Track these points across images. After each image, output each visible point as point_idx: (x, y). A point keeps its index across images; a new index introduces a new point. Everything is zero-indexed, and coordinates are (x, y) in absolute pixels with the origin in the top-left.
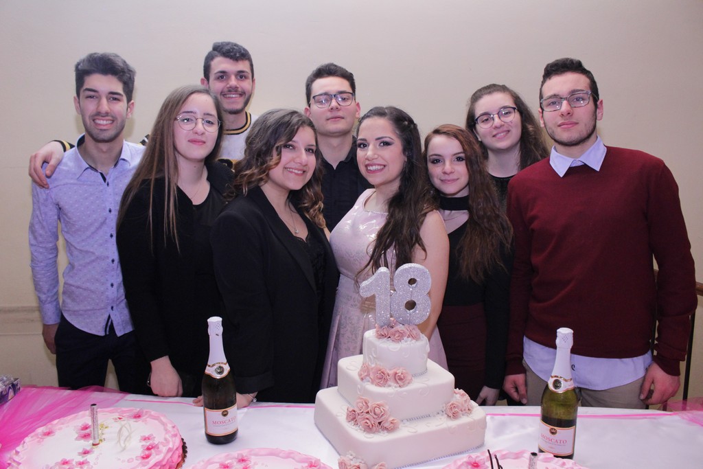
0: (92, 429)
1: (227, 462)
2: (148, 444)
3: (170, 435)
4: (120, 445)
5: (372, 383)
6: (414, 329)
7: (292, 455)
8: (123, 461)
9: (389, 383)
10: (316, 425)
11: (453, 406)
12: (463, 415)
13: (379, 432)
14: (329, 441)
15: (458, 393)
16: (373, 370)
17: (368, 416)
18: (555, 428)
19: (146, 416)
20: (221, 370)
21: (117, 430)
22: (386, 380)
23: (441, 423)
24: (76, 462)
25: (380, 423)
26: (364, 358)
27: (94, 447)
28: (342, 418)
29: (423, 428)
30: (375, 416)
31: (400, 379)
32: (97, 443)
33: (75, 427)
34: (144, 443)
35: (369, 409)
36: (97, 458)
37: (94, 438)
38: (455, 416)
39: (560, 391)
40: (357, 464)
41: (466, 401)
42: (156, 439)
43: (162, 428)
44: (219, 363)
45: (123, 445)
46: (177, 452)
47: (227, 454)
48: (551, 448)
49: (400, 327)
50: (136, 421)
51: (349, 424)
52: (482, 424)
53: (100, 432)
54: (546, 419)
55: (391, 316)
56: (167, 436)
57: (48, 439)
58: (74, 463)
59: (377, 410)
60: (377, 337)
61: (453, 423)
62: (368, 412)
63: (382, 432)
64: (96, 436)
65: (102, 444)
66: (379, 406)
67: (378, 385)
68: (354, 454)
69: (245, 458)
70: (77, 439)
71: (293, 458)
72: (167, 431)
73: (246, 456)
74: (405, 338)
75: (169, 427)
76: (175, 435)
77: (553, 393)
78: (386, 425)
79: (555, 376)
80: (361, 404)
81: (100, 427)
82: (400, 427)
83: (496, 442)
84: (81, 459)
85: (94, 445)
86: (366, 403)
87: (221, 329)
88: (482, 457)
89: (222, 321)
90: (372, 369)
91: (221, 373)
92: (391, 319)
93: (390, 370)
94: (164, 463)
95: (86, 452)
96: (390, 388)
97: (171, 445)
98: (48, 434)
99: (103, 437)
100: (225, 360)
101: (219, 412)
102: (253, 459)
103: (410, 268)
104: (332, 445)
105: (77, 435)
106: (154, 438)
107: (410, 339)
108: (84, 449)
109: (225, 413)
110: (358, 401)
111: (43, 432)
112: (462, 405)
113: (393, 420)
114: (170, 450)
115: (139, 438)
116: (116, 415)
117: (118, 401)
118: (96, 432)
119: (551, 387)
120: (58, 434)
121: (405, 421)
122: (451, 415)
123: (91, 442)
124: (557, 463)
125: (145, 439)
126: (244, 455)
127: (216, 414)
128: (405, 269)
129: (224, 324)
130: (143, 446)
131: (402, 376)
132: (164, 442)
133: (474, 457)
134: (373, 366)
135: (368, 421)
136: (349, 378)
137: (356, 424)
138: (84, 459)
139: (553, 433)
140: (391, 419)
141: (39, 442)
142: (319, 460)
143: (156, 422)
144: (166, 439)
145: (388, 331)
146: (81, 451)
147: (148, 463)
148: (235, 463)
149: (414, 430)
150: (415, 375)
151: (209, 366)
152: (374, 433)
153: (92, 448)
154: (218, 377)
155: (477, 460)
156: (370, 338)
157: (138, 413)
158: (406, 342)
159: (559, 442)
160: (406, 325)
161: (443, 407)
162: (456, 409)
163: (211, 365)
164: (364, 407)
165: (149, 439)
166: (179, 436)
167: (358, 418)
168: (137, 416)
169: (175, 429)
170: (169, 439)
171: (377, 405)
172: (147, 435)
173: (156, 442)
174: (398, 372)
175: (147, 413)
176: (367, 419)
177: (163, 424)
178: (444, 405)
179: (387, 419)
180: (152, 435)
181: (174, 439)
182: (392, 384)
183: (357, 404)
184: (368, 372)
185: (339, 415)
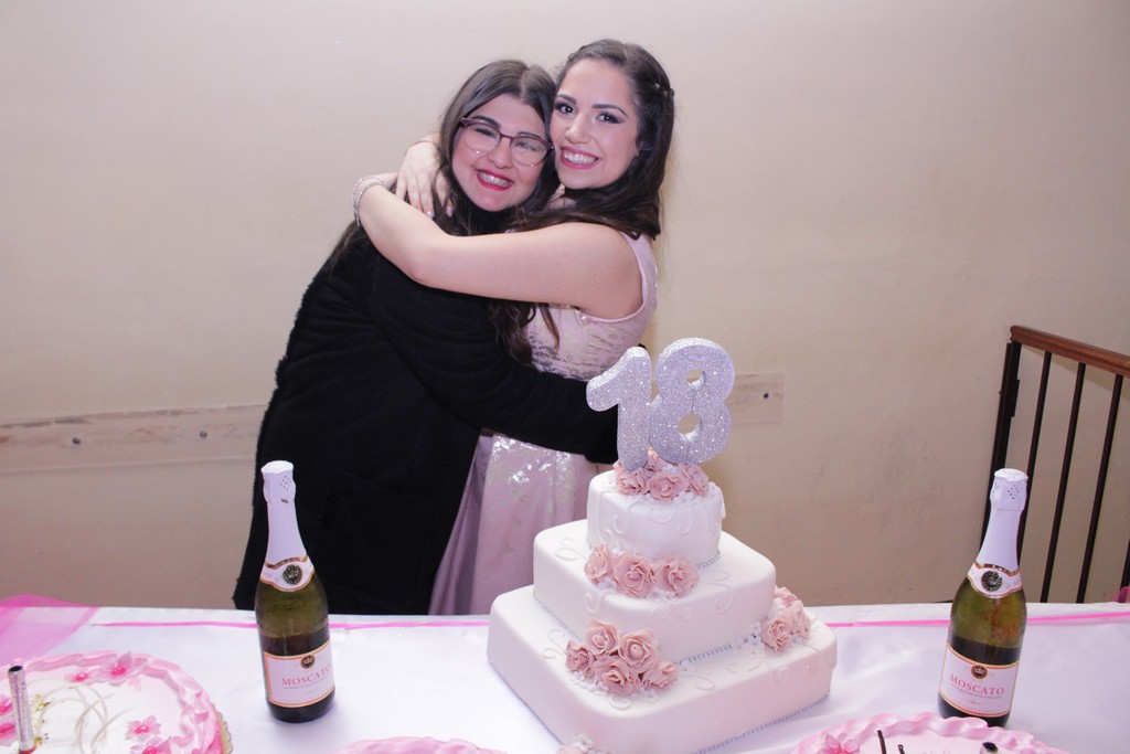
0: (15, 710)
2: (146, 743)
3: (192, 715)
4: (82, 751)
5: (620, 587)
6: (696, 473)
9: (656, 589)
10: (493, 665)
11: (777, 627)
12: (794, 641)
13: (638, 692)
14: (526, 705)
16: (620, 564)
17: (615, 661)
18: (984, 665)
19: (136, 672)
20: (295, 575)
22: (649, 584)
23: (757, 665)
25: (641, 675)
28: (558, 664)
29: (724, 677)
30: (632, 663)
31: (675, 581)
32: (30, 747)
34: (135, 741)
35: (617, 648)
37: (23, 738)
38: (779, 647)
39: (997, 594)
42: (161, 729)
43: (173, 697)
44: (292, 559)
45: (88, 751)
48: (973, 702)
49: (669, 471)
50: (117, 685)
51: (573, 677)
53: (36, 716)
54: (961, 645)
55: (651, 448)
56: (187, 721)
59: (636, 650)
60: (623, 493)
61: (780, 663)
62: (616, 653)
63: (646, 693)
64: (26, 733)
66: (638, 640)
67: (633, 593)
68: (589, 741)
72: (185, 707)
74: (682, 494)
75: (189, 695)
76: (203, 717)
77: (979, 596)
78: (653, 679)
79: (986, 566)
80: (598, 636)
81: (33, 709)
82: (679, 678)
86: (609, 633)
87: (293, 487)
89: (295, 472)
90: (618, 560)
91: (294, 580)
92: (650, 453)
93: (654, 560)
96: (658, 600)
97: (196, 743)
99: (44, 729)
100: (302, 552)
101: (296, 660)
103: (694, 347)
104: (532, 711)
106: (159, 725)
107: (691, 495)
109: (309, 661)
110: (593, 629)
112: (794, 622)
113: (669, 667)
115: (126, 730)
116: (71, 671)
117: (75, 628)
118: (24, 721)
119: (977, 585)
121: (685, 663)
122: (774, 644)
123: (18, 744)
125: (140, 730)
127: (290, 665)
128: (681, 351)
129: (297, 476)
130: (134, 748)
131: (680, 575)
132: (183, 736)
133: (836, 734)
134: (617, 551)
135: (616, 673)
136: (562, 576)
137: (589, 675)
139: (979, 675)
140: (663, 666)
143: (160, 683)
144: (184, 728)
145: (647, 481)
149: (710, 686)
151: (270, 566)
152: (629, 696)
154: (290, 588)
155: (842, 743)
156: (606, 495)
157: (120, 662)
158: (684, 501)
159: (989, 691)
160: (681, 466)
161: (756, 628)
162: (785, 633)
163: (274, 563)
164: (606, 643)
165: (147, 730)
166: (212, 716)
167: (594, 665)
168: (120, 670)
169: (202, 699)
170: (192, 726)
171: (636, 638)
172: (142, 718)
173: (164, 737)
174: (671, 564)
175: (140, 661)
176: (614, 667)
177: (176, 688)
178: (758, 624)
179: (656, 667)
180: (152, 718)
181: (201, 725)
182: (662, 592)
183: (590, 635)
184: (609, 565)
185: (548, 654)
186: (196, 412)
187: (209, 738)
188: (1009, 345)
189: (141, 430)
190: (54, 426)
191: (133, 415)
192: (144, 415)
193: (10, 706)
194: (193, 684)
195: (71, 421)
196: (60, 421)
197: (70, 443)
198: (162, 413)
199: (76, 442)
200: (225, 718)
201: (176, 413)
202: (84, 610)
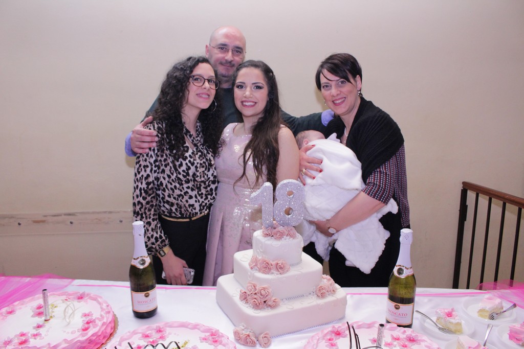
0: (44, 308)
1: (147, 333)
2: (88, 319)
3: (105, 312)
4: (66, 321)
5: (260, 270)
6: (291, 230)
7: (198, 327)
8: (68, 333)
9: (272, 271)
10: (218, 303)
11: (321, 288)
12: (329, 295)
13: (265, 309)
14: (227, 316)
15: (326, 278)
16: (260, 262)
17: (256, 296)
18: (399, 304)
19: (86, 298)
20: (143, 262)
21: (64, 309)
22: (270, 269)
23: (312, 302)
24: (31, 335)
25: (265, 302)
26: (254, 251)
27: (46, 322)
28: (237, 298)
29: (298, 305)
30: (261, 297)
31: (280, 268)
32: (48, 319)
33: (32, 307)
34: (84, 318)
35: (256, 292)
36: (48, 331)
37: (46, 315)
38: (322, 296)
39: (403, 276)
40: (247, 333)
41: (331, 284)
42: (93, 315)
43: (99, 306)
44: (142, 257)
45: (68, 320)
46: (110, 325)
47: (147, 326)
48: (396, 319)
49: (281, 228)
50: (79, 302)
51: (241, 303)
52: (344, 301)
53: (50, 310)
54: (392, 298)
55: (274, 220)
56: (103, 313)
57: (10, 316)
58: (29, 335)
59: (263, 292)
60: (263, 236)
61: (321, 302)
62: (256, 294)
63: (267, 308)
64: (47, 313)
65: (52, 320)
66: (264, 289)
67: (264, 272)
68: (245, 325)
69: (162, 330)
70: (33, 316)
71: (199, 329)
72: (102, 309)
73: (162, 328)
74: (285, 237)
75: (104, 306)
76: (109, 312)
77: (397, 278)
78: (270, 303)
79: (399, 266)
80: (250, 287)
81: (50, 307)
82: (280, 304)
83: (353, 316)
84: (35, 332)
85: (46, 320)
86: (254, 286)
88: (343, 327)
89: (144, 225)
90: (259, 260)
91: (143, 264)
92: (274, 222)
93: (273, 261)
94: (99, 334)
95: (39, 327)
96: (273, 275)
97: (105, 320)
98: (10, 313)
99: (53, 314)
100: (146, 255)
101: (142, 294)
102: (168, 330)
103: (289, 182)
104: (229, 318)
105: (32, 314)
106: (93, 314)
107: (288, 237)
108: (38, 324)
109: (147, 295)
110: (249, 285)
111: (6, 311)
112: (329, 287)
113: (275, 299)
114: (104, 324)
115: (81, 315)
116: (64, 297)
117: (66, 286)
118: (47, 311)
119: (396, 273)
120: (18, 313)
121: (284, 300)
122: (319, 295)
123: (44, 318)
124: (400, 331)
125: (85, 315)
126: (161, 327)
127: (140, 296)
128: (285, 184)
130: (83, 320)
131: (282, 266)
132: (100, 317)
133: (336, 327)
134: (260, 258)
135: (255, 300)
136: (242, 268)
137: (247, 302)
138: (38, 331)
139: (397, 308)
140: (273, 298)
141: (3, 319)
142: (218, 330)
143: (95, 302)
144: (101, 316)
145: (272, 232)
146: (35, 325)
147: (87, 334)
148: (154, 333)
149: (291, 307)
150: (293, 265)
151: (134, 259)
152: (260, 309)
153: (44, 323)
154: (141, 267)
155: (339, 329)
156: (258, 237)
157: (81, 295)
158: (285, 239)
159: (401, 315)
160: (286, 227)
161: (314, 289)
162: (324, 291)
163: (136, 258)
164: (253, 290)
165: (88, 315)
166: (111, 313)
167: (248, 298)
168: (81, 298)
169: (109, 308)
170: (104, 315)
171: (263, 288)
172: (87, 312)
173: (94, 318)
174: (279, 262)
175: (88, 295)
176: (255, 299)
177: (100, 303)
178: (315, 287)
179: (271, 299)
180: (91, 312)
181: (108, 315)
182: (275, 272)
183: (248, 287)
184: (256, 263)
185: (234, 295)
186: (118, 212)
187: (110, 319)
188: (462, 190)
189: (96, 219)
190: (63, 217)
191: (93, 213)
192: (98, 213)
193: (42, 307)
194: (106, 302)
195: (70, 214)
196: (65, 215)
197: (69, 223)
198: (105, 212)
199: (71, 223)
200: (117, 316)
201: (110, 212)
202: (70, 280)
